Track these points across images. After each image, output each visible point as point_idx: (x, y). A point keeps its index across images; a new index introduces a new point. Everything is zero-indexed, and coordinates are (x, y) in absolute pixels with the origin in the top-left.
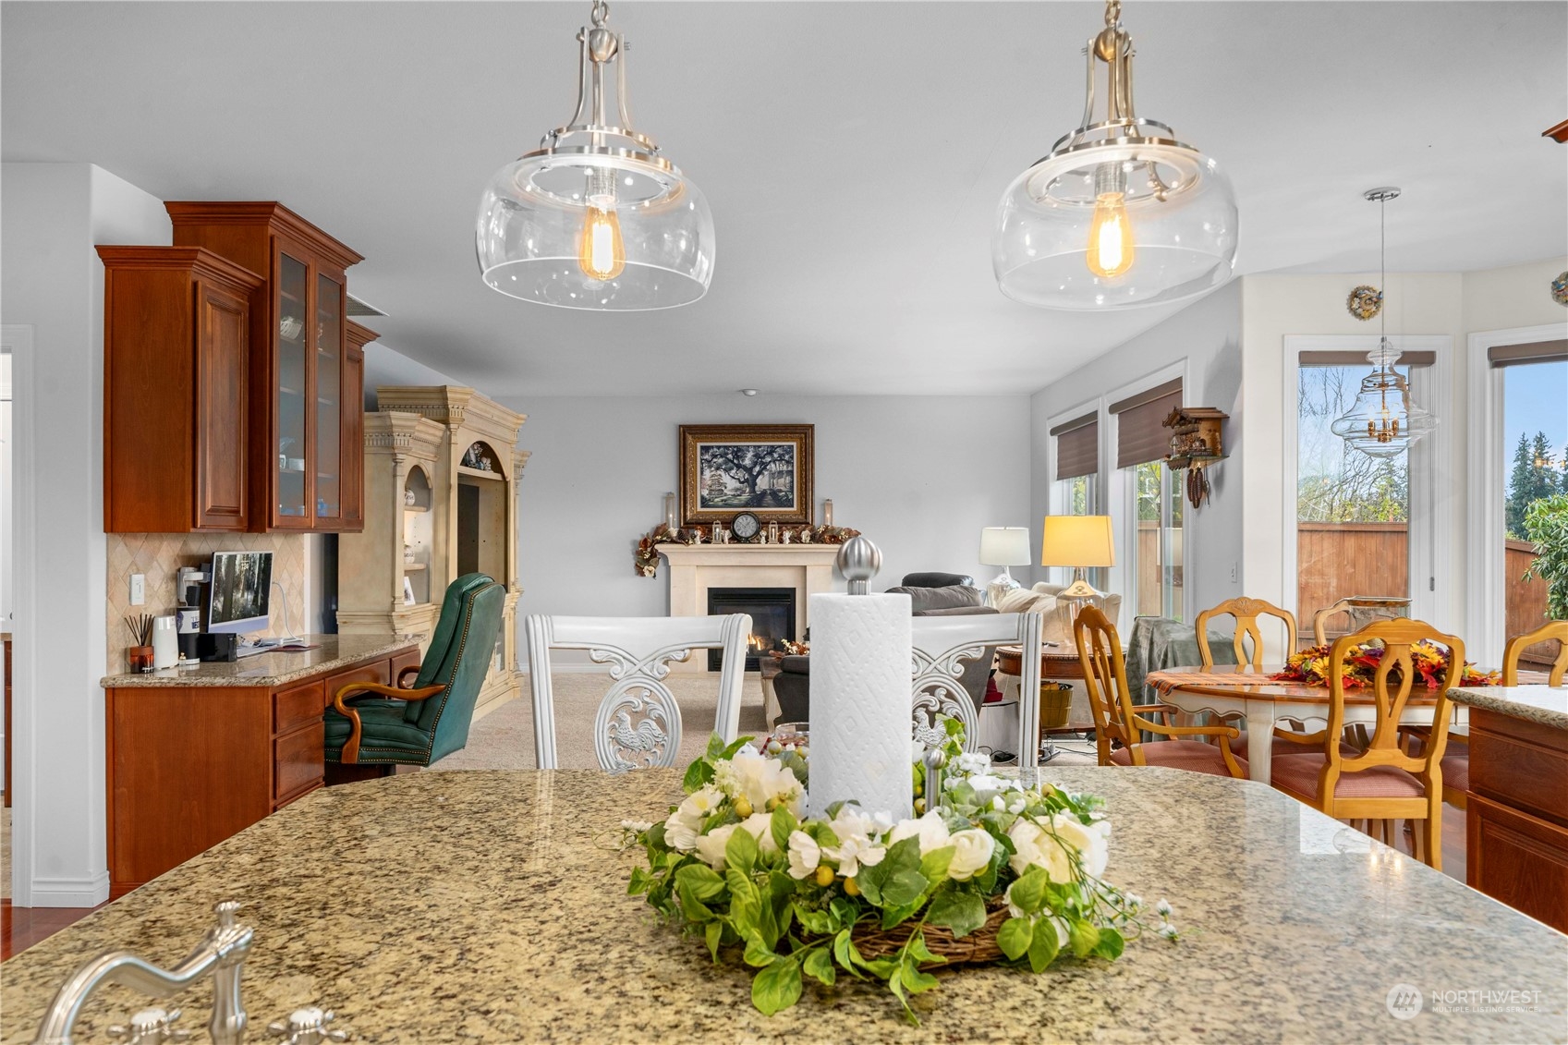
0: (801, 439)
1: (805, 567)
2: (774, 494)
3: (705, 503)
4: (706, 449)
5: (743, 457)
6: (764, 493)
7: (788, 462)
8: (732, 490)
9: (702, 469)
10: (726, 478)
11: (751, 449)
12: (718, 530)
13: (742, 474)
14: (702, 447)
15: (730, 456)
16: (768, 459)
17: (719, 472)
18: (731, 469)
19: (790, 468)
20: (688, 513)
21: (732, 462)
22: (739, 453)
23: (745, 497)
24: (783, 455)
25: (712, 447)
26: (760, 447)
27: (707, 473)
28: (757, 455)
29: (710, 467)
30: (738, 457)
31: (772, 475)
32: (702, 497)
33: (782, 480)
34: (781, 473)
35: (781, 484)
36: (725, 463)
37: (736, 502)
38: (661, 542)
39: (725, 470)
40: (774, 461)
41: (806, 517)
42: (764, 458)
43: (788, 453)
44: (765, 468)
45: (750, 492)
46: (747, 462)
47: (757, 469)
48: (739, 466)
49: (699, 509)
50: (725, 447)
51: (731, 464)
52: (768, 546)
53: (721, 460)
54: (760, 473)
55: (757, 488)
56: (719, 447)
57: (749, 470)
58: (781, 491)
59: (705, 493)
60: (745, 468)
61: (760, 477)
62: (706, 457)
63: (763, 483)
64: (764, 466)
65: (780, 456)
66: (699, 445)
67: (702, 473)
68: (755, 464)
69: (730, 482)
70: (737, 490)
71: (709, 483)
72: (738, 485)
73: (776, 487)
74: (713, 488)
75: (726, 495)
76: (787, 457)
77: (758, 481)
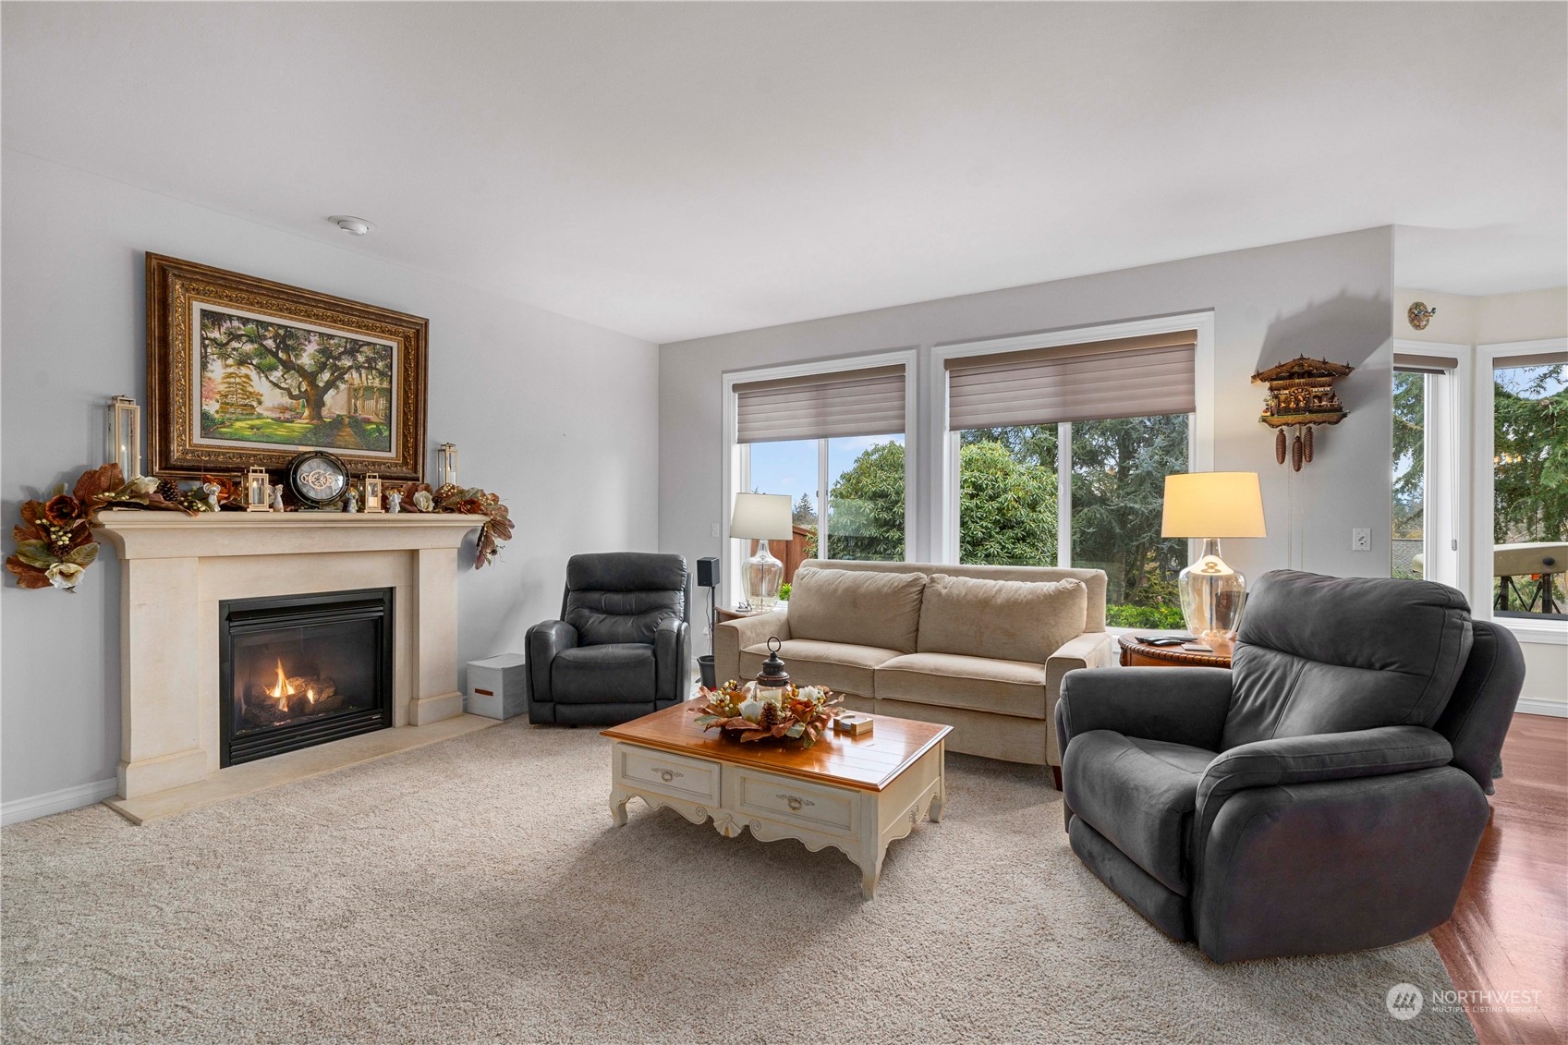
0: (407, 338)
1: (417, 551)
2: (357, 424)
3: (208, 425)
4: (212, 319)
5: (298, 350)
6: (338, 422)
7: (382, 374)
8: (273, 409)
9: (204, 357)
10: (260, 384)
11: (314, 338)
12: (256, 483)
13: (292, 381)
14: (204, 313)
15: (270, 343)
16: (346, 362)
17: (244, 370)
18: (272, 368)
19: (385, 385)
20: (174, 447)
21: (275, 355)
22: (288, 341)
23: (301, 425)
24: (375, 360)
25: (230, 317)
26: (331, 337)
27: (217, 369)
28: (325, 352)
29: (224, 356)
30: (287, 349)
31: (354, 392)
32: (205, 416)
33: (372, 403)
34: (369, 389)
35: (372, 409)
36: (260, 355)
37: (282, 432)
38: (110, 505)
39: (257, 367)
40: (358, 368)
41: (415, 470)
42: (338, 358)
43: (383, 358)
44: (341, 377)
45: (311, 417)
46: (307, 359)
47: (326, 376)
48: (288, 366)
49: (197, 439)
50: (259, 323)
51: (270, 360)
52: (360, 516)
53: (249, 347)
54: (331, 384)
55: (325, 412)
56: (245, 321)
57: (311, 377)
58: (368, 422)
59: (212, 407)
60: (301, 371)
61: (332, 392)
62: (215, 334)
63: (335, 403)
64: (339, 375)
65: (369, 360)
66: (197, 306)
67: (204, 366)
68: (322, 367)
69: (270, 393)
70: (284, 409)
71: (222, 388)
72: (286, 401)
73: (361, 414)
74: (231, 399)
75: (260, 416)
76: (380, 365)
77: (328, 398)
